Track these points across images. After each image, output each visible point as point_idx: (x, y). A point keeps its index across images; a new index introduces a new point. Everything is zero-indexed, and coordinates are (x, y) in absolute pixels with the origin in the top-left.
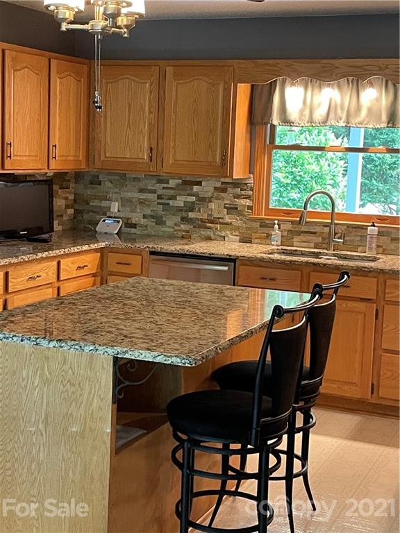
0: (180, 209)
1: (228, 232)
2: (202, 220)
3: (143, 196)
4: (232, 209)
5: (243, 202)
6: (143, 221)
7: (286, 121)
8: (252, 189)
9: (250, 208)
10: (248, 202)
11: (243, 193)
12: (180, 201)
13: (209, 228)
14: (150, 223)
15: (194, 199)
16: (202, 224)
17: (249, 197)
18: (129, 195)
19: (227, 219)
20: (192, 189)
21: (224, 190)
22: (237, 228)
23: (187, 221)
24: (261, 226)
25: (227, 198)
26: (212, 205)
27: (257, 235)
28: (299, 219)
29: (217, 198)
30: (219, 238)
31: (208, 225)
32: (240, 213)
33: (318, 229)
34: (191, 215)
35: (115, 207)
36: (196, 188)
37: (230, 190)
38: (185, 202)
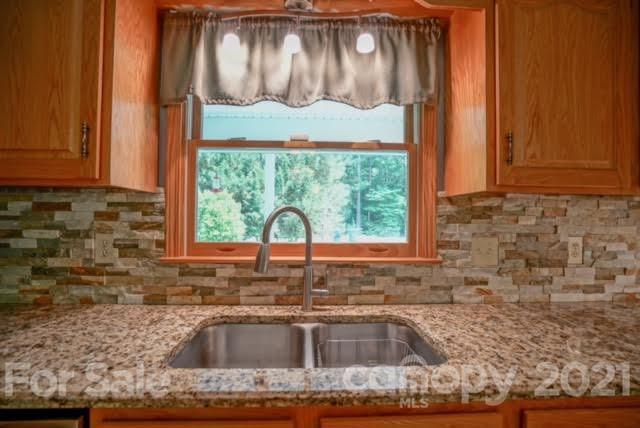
0: (31, 254)
1: (123, 288)
2: (72, 270)
4: (128, 249)
5: (148, 235)
7: (219, 95)
8: (163, 212)
9: (160, 244)
10: (158, 235)
11: (148, 219)
12: (30, 240)
13: (88, 283)
15: (57, 234)
16: (72, 277)
17: (158, 226)
19: (121, 265)
20: (52, 217)
21: (114, 217)
22: (140, 280)
23: (45, 274)
24: (182, 274)
25: (120, 230)
26: (91, 244)
27: (176, 290)
28: (254, 258)
29: (100, 230)
30: (105, 300)
31: (84, 278)
32: (143, 254)
33: (280, 273)
34: (52, 262)
36: (59, 216)
37: (124, 215)
38: (39, 240)
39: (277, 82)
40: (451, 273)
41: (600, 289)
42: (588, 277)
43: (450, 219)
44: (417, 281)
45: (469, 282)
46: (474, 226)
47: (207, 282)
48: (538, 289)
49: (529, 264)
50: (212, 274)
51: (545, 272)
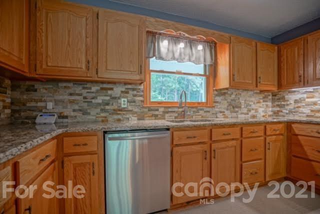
0: (99, 104)
1: (131, 115)
2: (114, 110)
3: (73, 98)
4: (132, 102)
5: (138, 98)
6: (73, 114)
7: (160, 57)
8: (143, 91)
9: (142, 101)
10: (141, 98)
11: (138, 93)
12: (99, 100)
13: (119, 114)
14: (79, 114)
15: (108, 98)
16: (114, 112)
17: (141, 96)
18: (61, 97)
19: (130, 108)
20: (107, 92)
21: (127, 93)
22: (136, 113)
23: (105, 111)
24: (149, 110)
25: (130, 97)
27: (147, 115)
29: (123, 97)
30: (125, 119)
31: (119, 112)
34: (107, 107)
35: (50, 105)
36: (110, 92)
37: (131, 92)
38: (103, 100)
39: (177, 55)
40: (217, 110)
41: (248, 114)
42: (245, 111)
43: (217, 95)
44: (209, 112)
45: (221, 112)
46: (222, 97)
47: (157, 113)
48: (235, 114)
49: (233, 108)
50: (157, 110)
51: (237, 109)
